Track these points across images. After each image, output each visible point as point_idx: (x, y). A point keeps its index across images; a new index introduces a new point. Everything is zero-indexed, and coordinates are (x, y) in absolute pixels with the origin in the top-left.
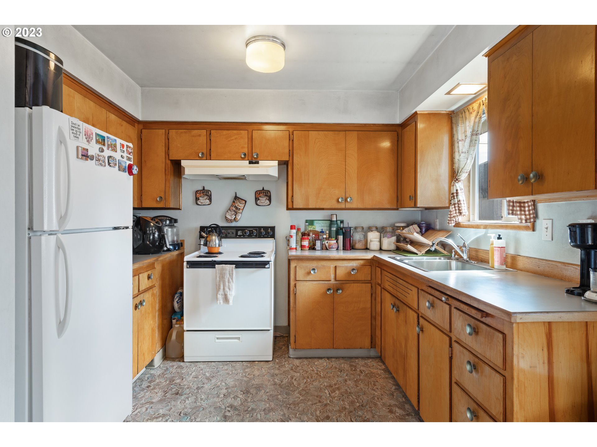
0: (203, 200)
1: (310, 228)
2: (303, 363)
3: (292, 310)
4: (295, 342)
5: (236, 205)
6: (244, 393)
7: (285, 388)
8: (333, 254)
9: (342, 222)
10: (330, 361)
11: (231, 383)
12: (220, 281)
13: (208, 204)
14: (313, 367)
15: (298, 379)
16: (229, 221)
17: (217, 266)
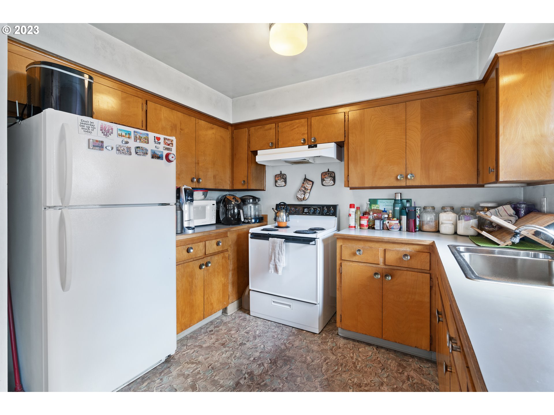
0: (280, 182)
1: (374, 207)
2: (347, 345)
3: (338, 289)
4: (341, 322)
5: (305, 185)
6: (270, 363)
7: (311, 371)
8: (394, 235)
9: (408, 201)
10: (378, 351)
11: (268, 348)
12: (272, 252)
13: (283, 185)
14: (354, 354)
15: (330, 363)
16: (299, 200)
17: (270, 239)
